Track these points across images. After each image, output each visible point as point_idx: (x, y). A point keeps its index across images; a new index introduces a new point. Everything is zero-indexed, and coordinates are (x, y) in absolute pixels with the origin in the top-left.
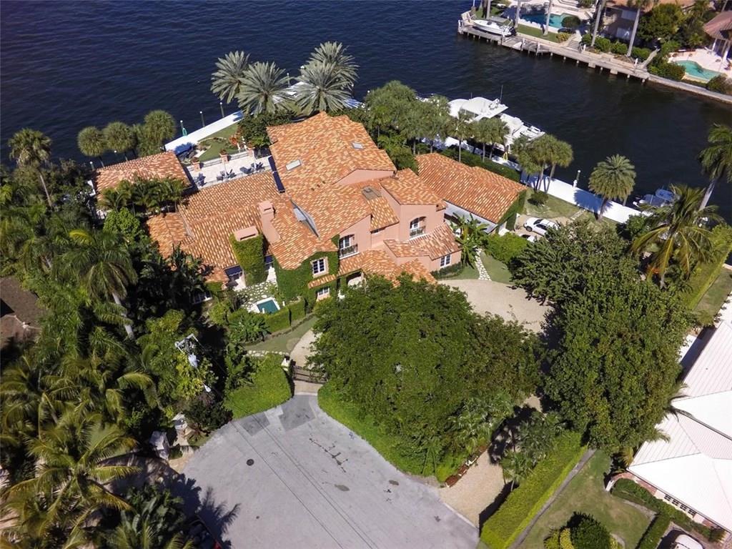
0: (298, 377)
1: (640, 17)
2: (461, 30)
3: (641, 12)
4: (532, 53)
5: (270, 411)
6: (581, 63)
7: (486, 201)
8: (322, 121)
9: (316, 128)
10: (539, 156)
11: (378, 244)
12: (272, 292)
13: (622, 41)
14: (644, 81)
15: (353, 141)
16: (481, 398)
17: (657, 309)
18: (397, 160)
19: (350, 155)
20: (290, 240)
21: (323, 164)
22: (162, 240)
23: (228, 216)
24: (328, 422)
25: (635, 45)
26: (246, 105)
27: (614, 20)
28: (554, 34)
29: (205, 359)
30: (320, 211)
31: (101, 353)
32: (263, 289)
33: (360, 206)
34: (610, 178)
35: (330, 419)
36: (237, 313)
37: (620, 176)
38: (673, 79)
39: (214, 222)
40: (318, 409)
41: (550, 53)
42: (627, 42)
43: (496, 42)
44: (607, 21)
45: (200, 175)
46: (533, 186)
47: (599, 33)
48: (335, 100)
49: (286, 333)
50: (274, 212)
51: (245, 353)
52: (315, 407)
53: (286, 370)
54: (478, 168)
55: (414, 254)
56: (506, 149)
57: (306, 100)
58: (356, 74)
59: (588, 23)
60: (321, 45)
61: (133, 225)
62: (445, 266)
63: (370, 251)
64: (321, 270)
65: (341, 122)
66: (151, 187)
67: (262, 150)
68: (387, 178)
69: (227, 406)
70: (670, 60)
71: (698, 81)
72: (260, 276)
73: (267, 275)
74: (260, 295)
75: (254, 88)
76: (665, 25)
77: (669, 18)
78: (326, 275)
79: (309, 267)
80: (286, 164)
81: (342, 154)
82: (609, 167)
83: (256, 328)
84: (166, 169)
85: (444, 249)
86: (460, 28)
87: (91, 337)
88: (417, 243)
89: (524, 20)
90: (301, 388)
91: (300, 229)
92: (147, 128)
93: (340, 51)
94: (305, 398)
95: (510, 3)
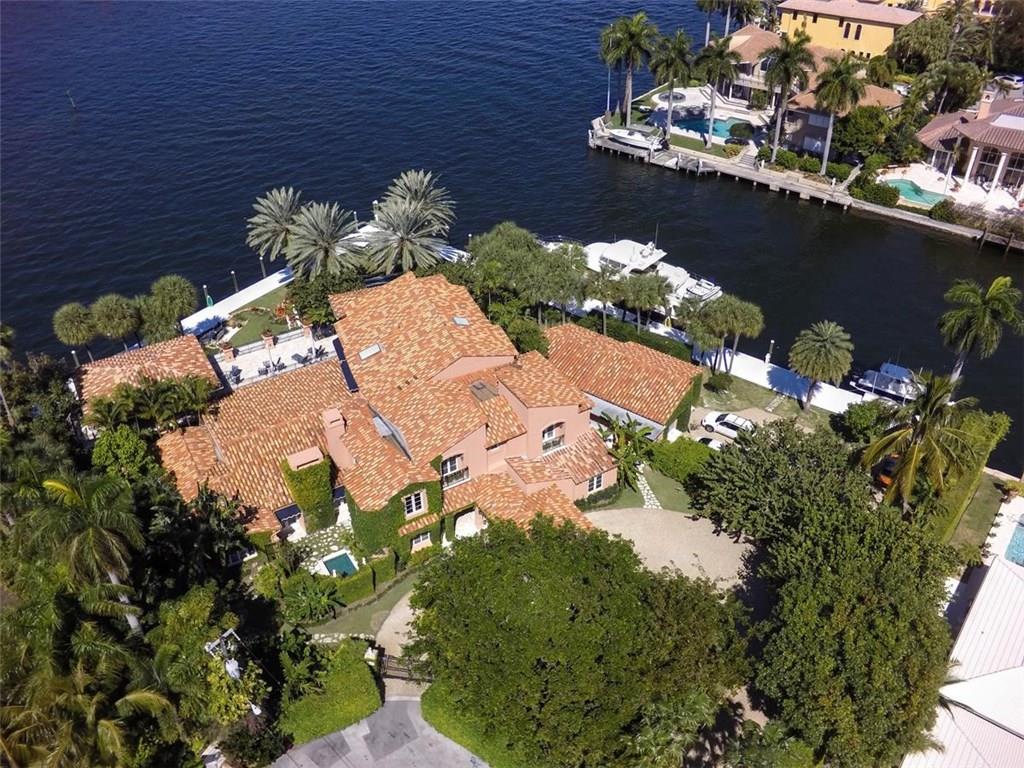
0: (390, 672)
1: (834, 124)
2: (592, 143)
3: (836, 117)
4: (692, 173)
5: (349, 730)
6: (760, 184)
7: (647, 393)
8: (408, 286)
9: (400, 296)
10: (717, 326)
11: (497, 464)
12: (346, 540)
13: (811, 154)
14: (845, 208)
15: (454, 315)
16: (666, 704)
17: (905, 550)
18: (518, 339)
19: (451, 336)
20: (370, 466)
21: (413, 349)
22: (181, 468)
23: (277, 431)
24: (438, 742)
25: (830, 159)
26: (299, 263)
27: (798, 127)
28: (720, 146)
29: (251, 663)
30: (412, 421)
31: (91, 665)
32: (332, 536)
33: (469, 412)
34: (819, 354)
35: (440, 737)
36: (294, 578)
37: (832, 351)
38: (885, 205)
39: (256, 441)
40: (421, 721)
41: (716, 172)
42: (820, 156)
44: (791, 128)
45: (234, 368)
46: (709, 364)
47: (781, 144)
48: (424, 252)
49: (369, 603)
50: (346, 425)
51: (309, 638)
52: (417, 719)
53: (372, 664)
54: (631, 343)
55: (550, 477)
56: (669, 312)
57: (383, 253)
58: (452, 213)
59: (764, 130)
60: (403, 175)
61: (136, 451)
62: (595, 490)
63: (487, 476)
64: (417, 509)
65: (436, 287)
66: (164, 391)
67: (324, 328)
68: (505, 366)
69: (285, 727)
70: (879, 179)
71: (918, 207)
72: (327, 517)
73: (337, 514)
74: (328, 546)
75: (309, 239)
76: (867, 133)
77: (872, 125)
78: (424, 515)
79: (398, 506)
80: (359, 350)
81: (440, 334)
82: (816, 338)
83: (324, 600)
84: (184, 363)
85: (593, 467)
86: (591, 140)
87: (74, 640)
88: (553, 460)
89: (677, 128)
90: (396, 689)
91: (384, 449)
92: (155, 302)
93: (429, 182)
94: (402, 705)
95: (656, 105)
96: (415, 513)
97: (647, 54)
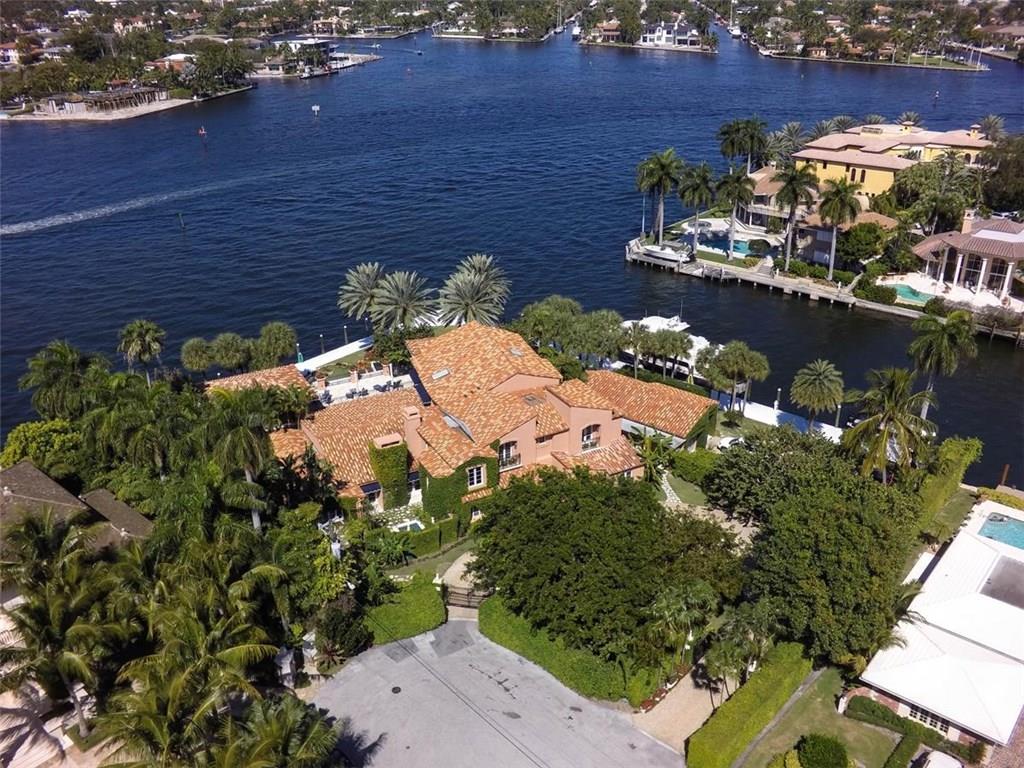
0: (451, 602)
1: (837, 238)
2: (629, 257)
3: (838, 232)
4: (716, 280)
5: (418, 638)
6: (775, 288)
7: (670, 415)
8: (472, 330)
9: (465, 337)
10: (729, 366)
11: (544, 455)
12: (417, 513)
13: (821, 265)
14: (850, 305)
15: (511, 349)
19: (508, 360)
21: (476, 370)
24: (491, 648)
25: (834, 268)
27: (809, 242)
28: (740, 260)
30: (475, 417)
32: (405, 512)
33: (522, 408)
34: (815, 386)
35: (493, 644)
37: (825, 383)
38: (884, 303)
39: (346, 435)
40: (478, 633)
41: (737, 279)
42: (828, 267)
43: (672, 269)
44: (801, 244)
45: (326, 393)
46: (725, 408)
47: (793, 257)
49: (435, 557)
50: (421, 421)
52: (474, 633)
53: (438, 589)
56: (691, 371)
59: (779, 248)
63: (536, 464)
64: (478, 482)
65: (495, 331)
66: (273, 395)
67: (404, 366)
68: (552, 385)
69: (368, 625)
70: (879, 282)
71: (913, 304)
72: (401, 499)
73: (410, 497)
74: (401, 518)
76: (867, 244)
77: (871, 237)
78: (483, 489)
79: (463, 476)
80: (432, 374)
81: (500, 359)
82: (811, 373)
85: (623, 463)
86: (627, 255)
88: (590, 456)
89: (704, 246)
90: (456, 614)
91: (452, 435)
92: (262, 342)
93: (491, 264)
94: (462, 624)
95: (686, 230)
96: (476, 486)
97: (676, 182)
